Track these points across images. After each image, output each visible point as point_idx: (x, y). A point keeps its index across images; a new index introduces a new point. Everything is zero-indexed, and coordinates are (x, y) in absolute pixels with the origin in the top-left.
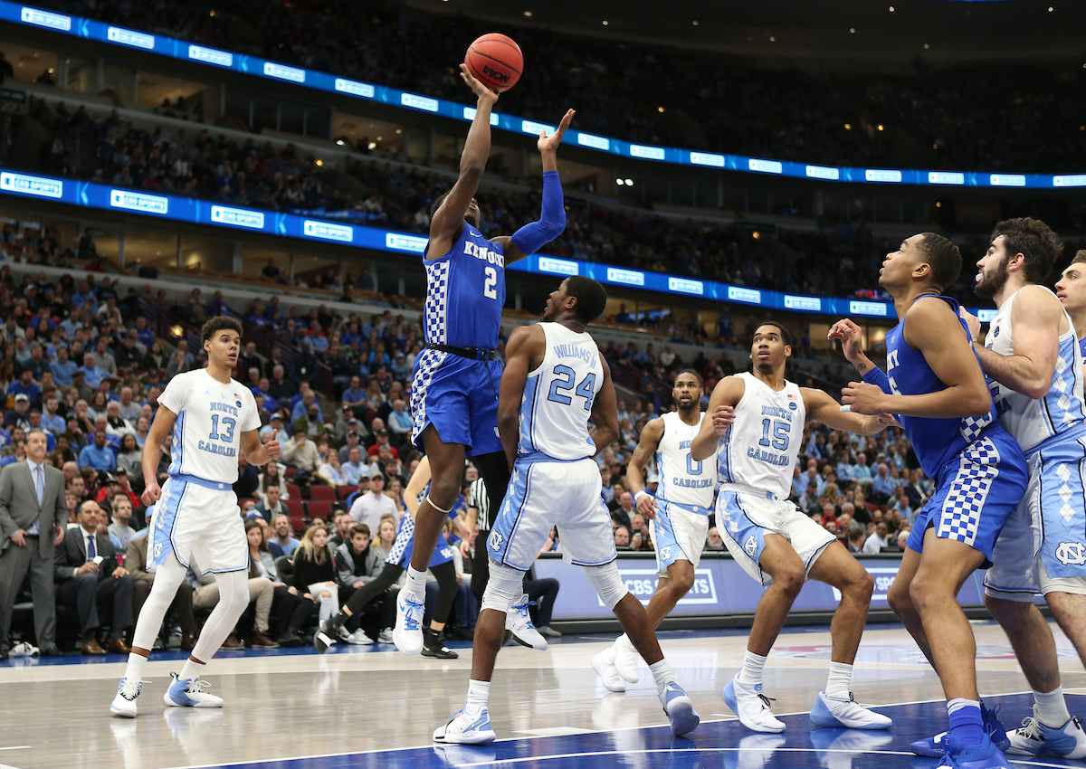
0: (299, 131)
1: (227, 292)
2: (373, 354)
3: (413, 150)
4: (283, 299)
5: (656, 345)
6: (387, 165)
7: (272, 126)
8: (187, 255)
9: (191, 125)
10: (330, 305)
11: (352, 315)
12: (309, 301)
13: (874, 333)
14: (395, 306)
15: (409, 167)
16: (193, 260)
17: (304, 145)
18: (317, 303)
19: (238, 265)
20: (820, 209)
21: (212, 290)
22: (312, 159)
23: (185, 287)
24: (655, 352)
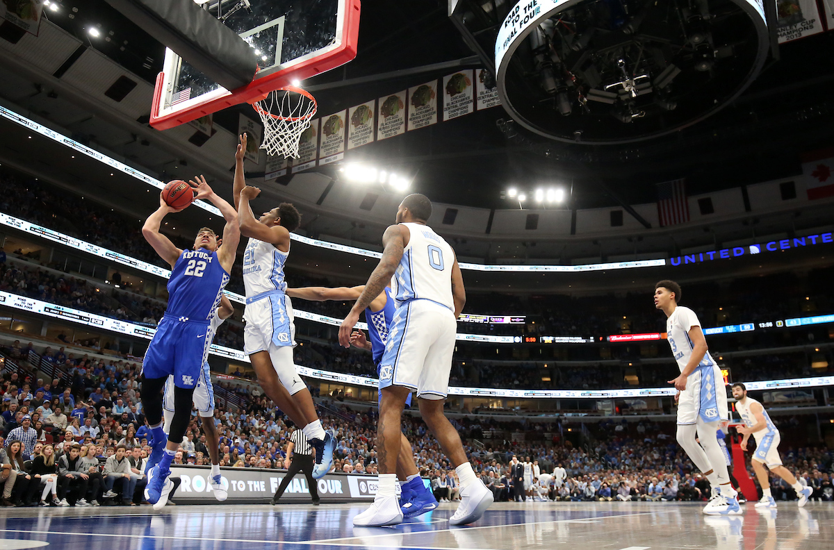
0: (90, 274)
1: (36, 344)
2: (108, 379)
3: (147, 291)
4: (66, 350)
5: (251, 386)
6: (133, 295)
7: (76, 271)
8: (17, 325)
9: (32, 264)
10: (91, 355)
11: (101, 360)
12: (80, 352)
13: (347, 389)
14: (126, 358)
15: (143, 297)
16: (20, 328)
17: (91, 281)
18: (84, 353)
19: (44, 332)
20: (330, 337)
21: (27, 342)
22: (94, 288)
23: (11, 339)
24: (250, 390)
